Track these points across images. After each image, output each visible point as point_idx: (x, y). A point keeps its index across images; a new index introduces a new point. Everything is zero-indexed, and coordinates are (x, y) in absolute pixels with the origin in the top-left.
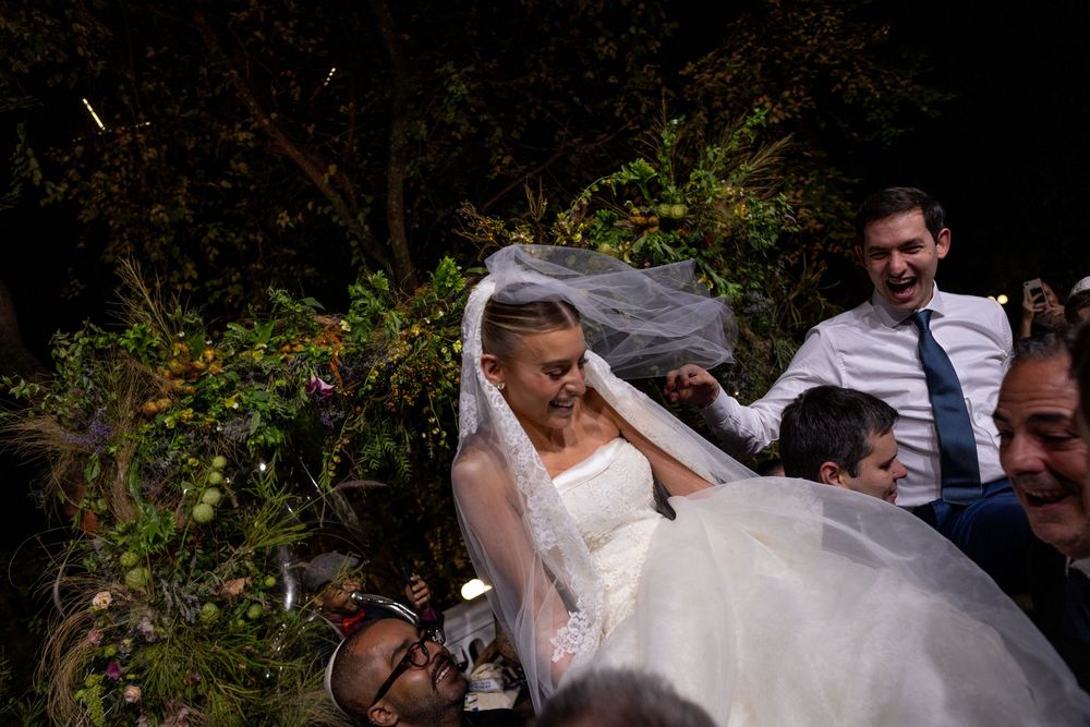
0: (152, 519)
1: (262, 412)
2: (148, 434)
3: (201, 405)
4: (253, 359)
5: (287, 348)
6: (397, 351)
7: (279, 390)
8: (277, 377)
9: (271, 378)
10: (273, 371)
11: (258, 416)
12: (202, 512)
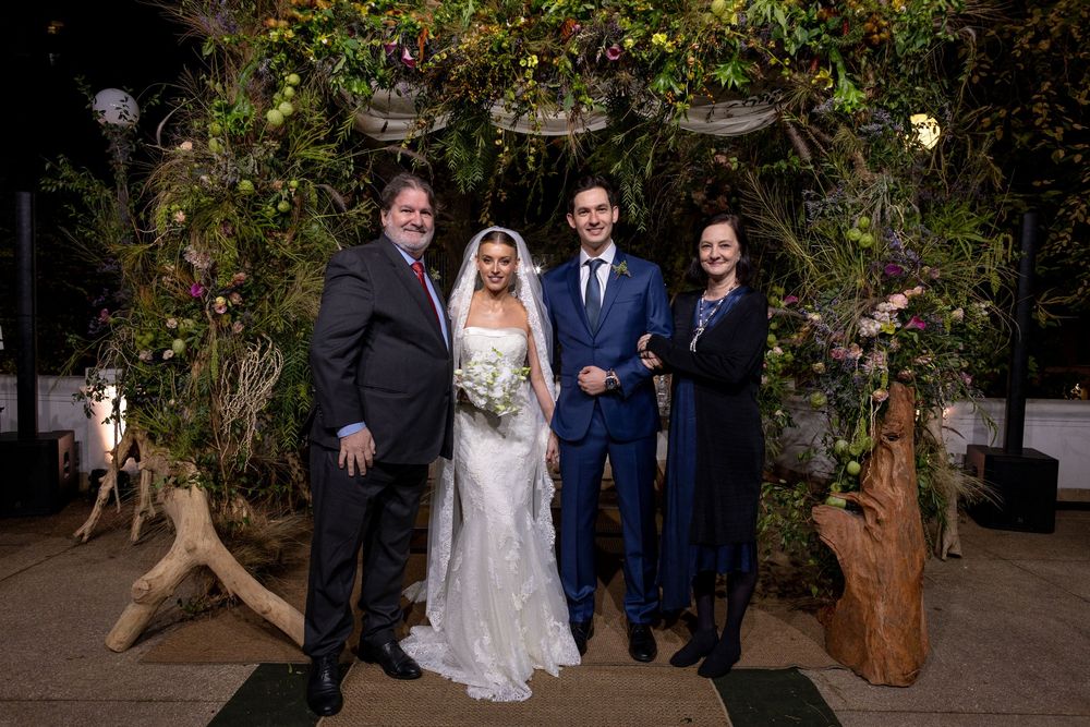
0: (244, 108)
1: (348, 58)
2: (263, 44)
3: (306, 33)
4: (360, 12)
5: (391, 13)
6: (469, 41)
7: (372, 48)
8: (374, 37)
9: (370, 36)
10: (372, 29)
11: (344, 60)
12: (274, 116)
